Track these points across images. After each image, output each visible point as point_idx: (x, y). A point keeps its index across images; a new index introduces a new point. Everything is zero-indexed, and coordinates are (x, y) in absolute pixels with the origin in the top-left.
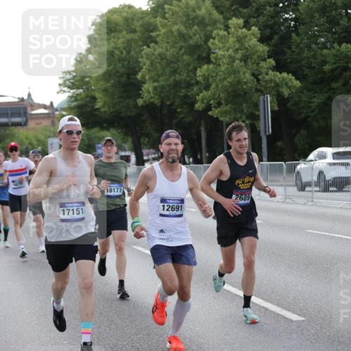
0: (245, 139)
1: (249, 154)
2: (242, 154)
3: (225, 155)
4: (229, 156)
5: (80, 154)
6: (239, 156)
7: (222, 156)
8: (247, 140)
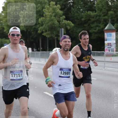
0: (87, 39)
1: (88, 46)
2: (85, 45)
3: (78, 45)
4: (80, 46)
5: (20, 46)
6: (85, 46)
7: (77, 46)
8: (88, 39)
